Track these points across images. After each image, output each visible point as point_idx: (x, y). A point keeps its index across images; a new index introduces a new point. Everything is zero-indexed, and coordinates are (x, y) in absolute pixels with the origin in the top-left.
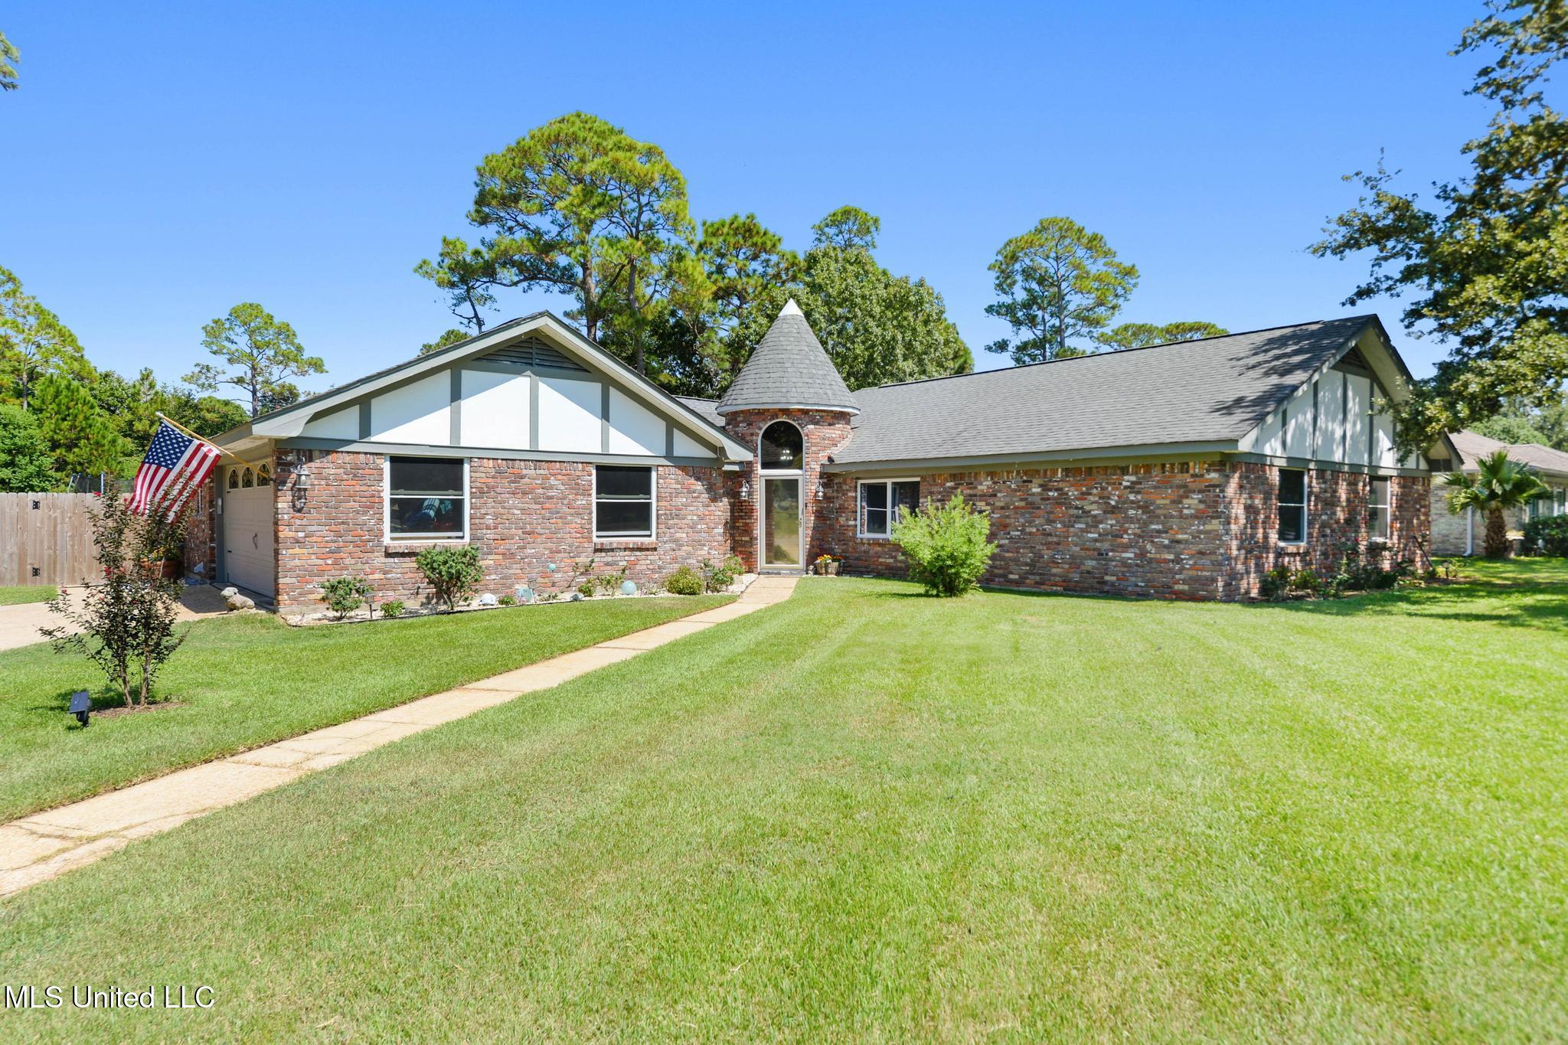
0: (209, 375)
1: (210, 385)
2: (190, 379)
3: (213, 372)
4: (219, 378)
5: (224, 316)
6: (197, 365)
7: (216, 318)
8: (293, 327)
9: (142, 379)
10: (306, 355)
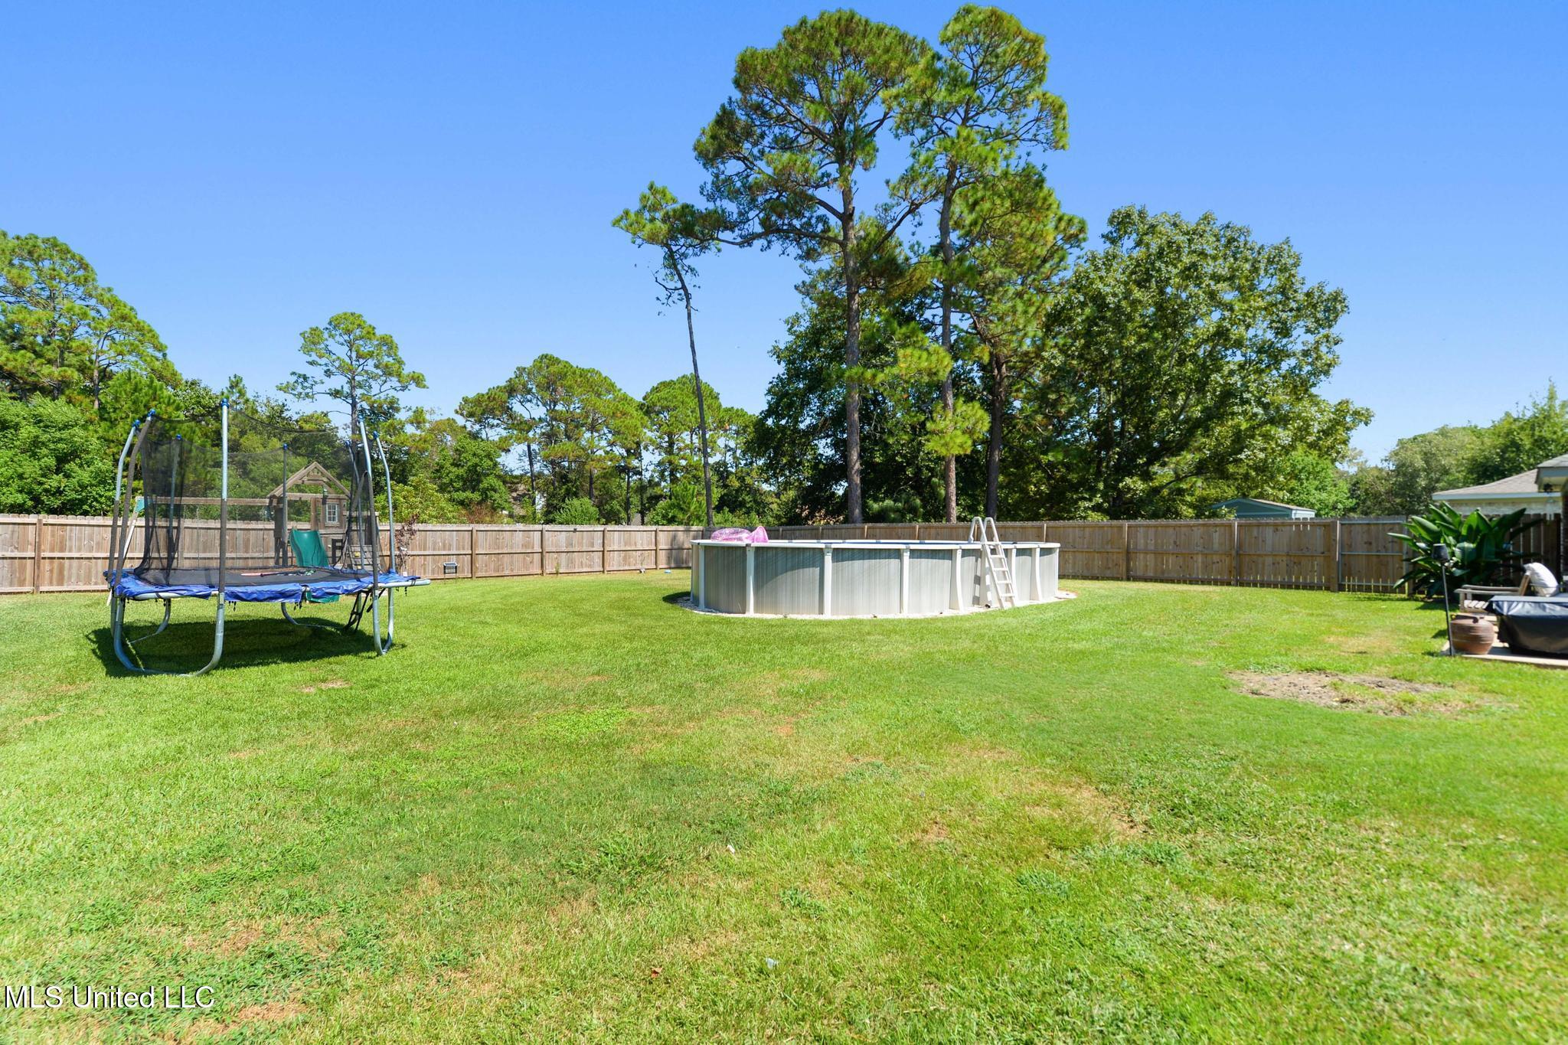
0: (306, 384)
1: (307, 395)
2: (284, 389)
3: (310, 381)
4: (317, 388)
5: (323, 324)
6: (294, 373)
7: (314, 327)
8: (395, 340)
9: (232, 387)
10: (407, 370)
